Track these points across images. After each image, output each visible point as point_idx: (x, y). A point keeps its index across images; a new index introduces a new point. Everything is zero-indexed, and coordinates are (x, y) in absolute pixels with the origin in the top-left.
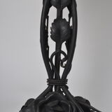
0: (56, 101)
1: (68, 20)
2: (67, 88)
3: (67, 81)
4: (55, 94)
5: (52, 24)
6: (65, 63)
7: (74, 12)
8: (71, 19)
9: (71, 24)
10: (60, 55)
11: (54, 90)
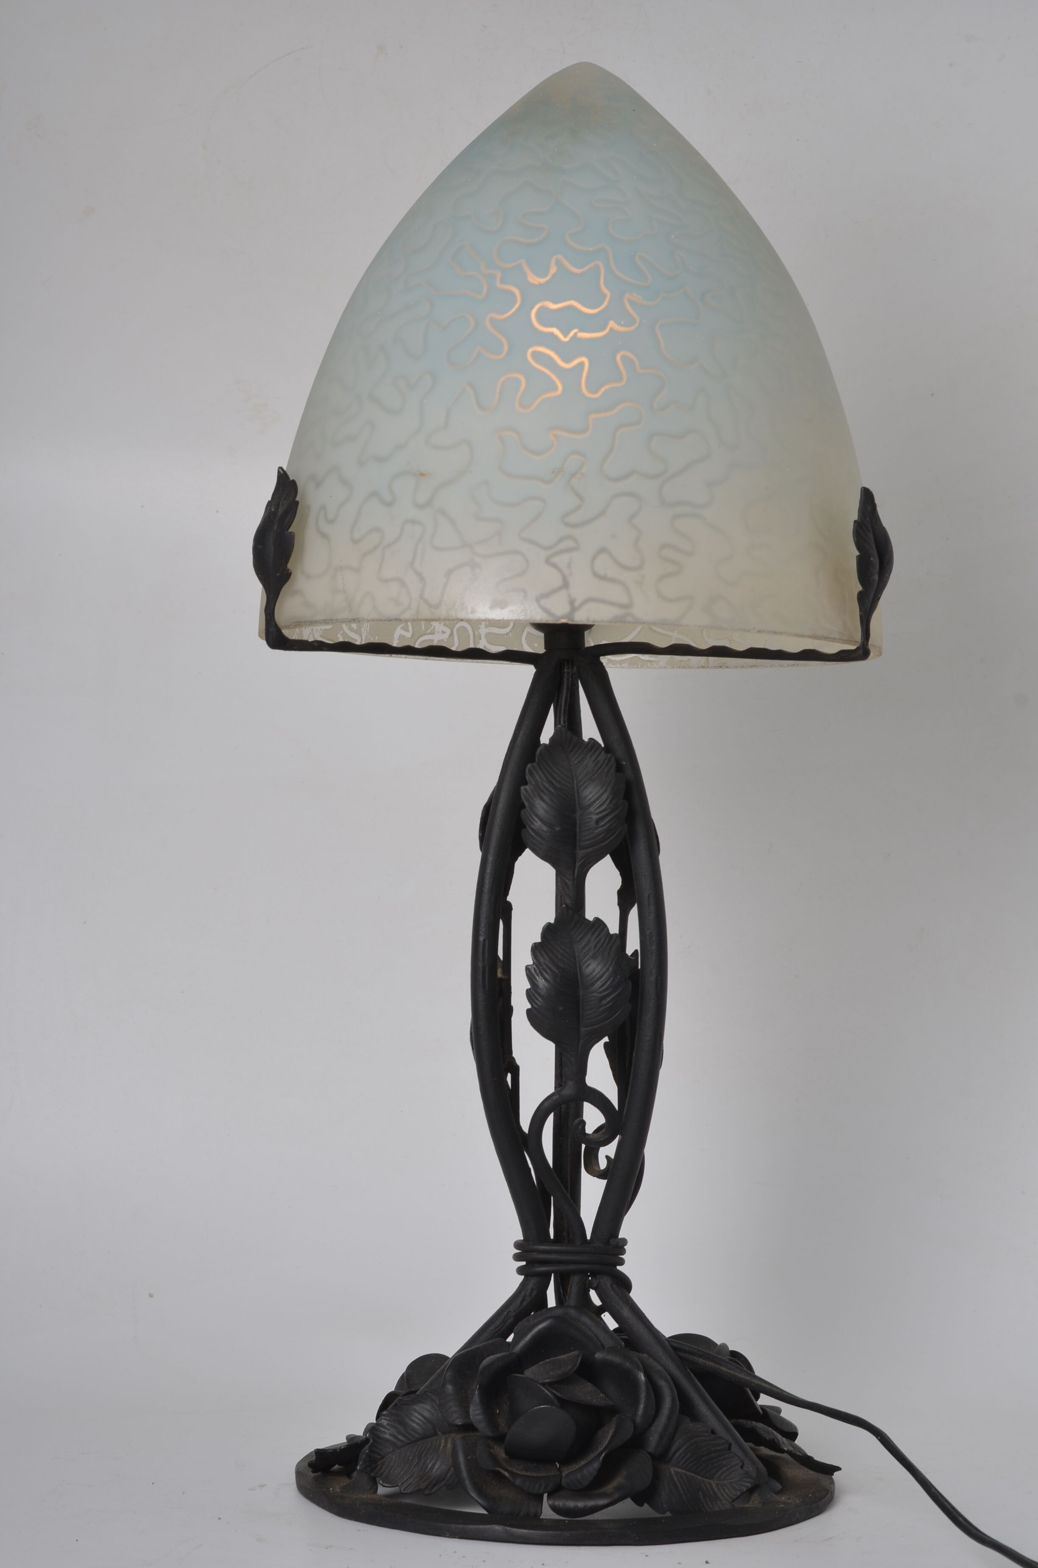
0: (569, 1359)
1: (614, 928)
2: (625, 1284)
3: (620, 1247)
4: (559, 1317)
5: (536, 949)
6: (608, 1151)
7: (644, 882)
8: (634, 915)
9: (633, 944)
10: (579, 1112)
11: (552, 1302)
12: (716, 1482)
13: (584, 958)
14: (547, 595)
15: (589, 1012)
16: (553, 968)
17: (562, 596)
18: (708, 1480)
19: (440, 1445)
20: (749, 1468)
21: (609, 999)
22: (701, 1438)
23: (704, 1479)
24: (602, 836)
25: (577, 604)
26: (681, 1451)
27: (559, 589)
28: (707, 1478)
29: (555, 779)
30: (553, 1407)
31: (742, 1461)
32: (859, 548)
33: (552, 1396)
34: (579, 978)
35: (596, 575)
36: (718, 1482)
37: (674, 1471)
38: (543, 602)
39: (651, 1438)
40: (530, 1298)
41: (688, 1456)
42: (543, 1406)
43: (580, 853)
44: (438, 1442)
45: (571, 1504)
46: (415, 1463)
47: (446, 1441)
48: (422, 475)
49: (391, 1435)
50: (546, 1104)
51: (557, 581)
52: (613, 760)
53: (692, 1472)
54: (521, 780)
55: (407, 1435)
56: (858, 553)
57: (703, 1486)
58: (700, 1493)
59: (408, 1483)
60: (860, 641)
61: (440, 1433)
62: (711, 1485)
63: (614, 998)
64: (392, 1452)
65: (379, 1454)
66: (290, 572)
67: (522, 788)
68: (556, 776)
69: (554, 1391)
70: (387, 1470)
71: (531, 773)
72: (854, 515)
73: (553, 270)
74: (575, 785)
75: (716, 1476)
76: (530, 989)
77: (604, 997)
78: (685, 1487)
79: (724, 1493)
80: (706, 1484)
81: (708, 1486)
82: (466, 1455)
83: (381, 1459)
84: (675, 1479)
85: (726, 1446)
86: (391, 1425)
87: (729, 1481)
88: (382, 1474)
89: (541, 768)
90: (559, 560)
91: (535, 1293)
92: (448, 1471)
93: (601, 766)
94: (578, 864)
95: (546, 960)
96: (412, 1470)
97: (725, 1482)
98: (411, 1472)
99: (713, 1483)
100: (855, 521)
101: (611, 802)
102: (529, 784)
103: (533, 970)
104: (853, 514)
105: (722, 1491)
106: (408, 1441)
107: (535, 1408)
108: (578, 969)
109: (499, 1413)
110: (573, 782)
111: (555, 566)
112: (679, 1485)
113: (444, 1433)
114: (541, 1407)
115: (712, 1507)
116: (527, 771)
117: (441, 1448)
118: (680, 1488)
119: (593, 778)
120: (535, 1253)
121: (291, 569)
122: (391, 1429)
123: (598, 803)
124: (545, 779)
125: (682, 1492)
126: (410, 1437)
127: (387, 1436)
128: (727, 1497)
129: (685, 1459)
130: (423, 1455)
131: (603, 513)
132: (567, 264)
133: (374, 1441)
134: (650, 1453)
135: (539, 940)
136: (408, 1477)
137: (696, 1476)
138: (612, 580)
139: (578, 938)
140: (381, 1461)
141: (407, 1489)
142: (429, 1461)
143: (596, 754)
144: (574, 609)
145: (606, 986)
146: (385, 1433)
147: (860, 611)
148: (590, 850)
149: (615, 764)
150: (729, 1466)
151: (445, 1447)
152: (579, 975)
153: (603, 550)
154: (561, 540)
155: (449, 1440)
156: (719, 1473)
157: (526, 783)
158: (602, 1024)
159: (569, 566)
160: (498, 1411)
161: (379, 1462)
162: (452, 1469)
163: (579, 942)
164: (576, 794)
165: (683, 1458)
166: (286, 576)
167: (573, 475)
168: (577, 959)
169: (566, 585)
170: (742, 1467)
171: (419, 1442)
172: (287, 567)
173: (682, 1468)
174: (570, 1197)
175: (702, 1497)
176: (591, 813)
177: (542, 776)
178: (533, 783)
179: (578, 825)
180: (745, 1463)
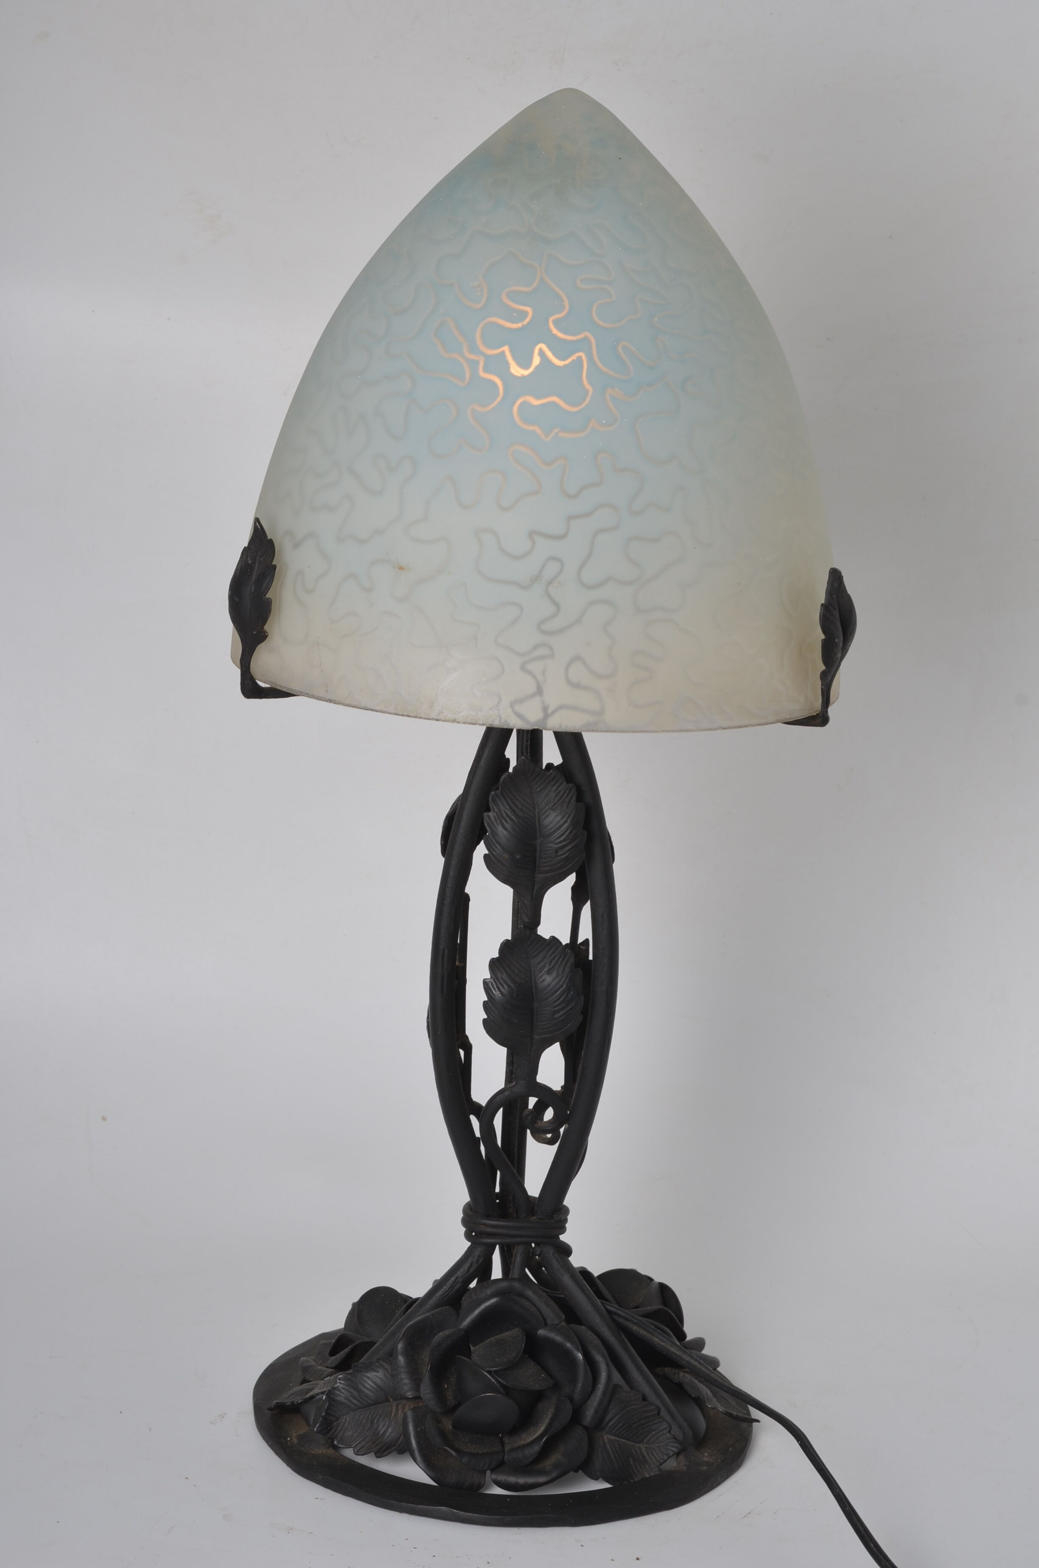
4: (502, 1290)
11: (497, 1272)
12: (645, 1446)
13: (540, 973)
14: (521, 701)
15: (542, 1023)
16: (510, 983)
17: (536, 703)
18: (638, 1445)
19: (391, 1412)
20: (676, 1431)
21: (561, 1013)
22: (633, 1407)
23: (634, 1444)
24: (561, 864)
25: (550, 711)
26: (613, 1421)
27: (533, 696)
28: (637, 1443)
29: (517, 806)
30: (499, 1395)
31: (670, 1426)
32: (824, 632)
33: (498, 1385)
34: (534, 991)
35: (569, 682)
36: (647, 1446)
37: (607, 1438)
38: (517, 708)
39: (587, 1413)
40: (477, 1265)
41: (621, 1424)
42: (490, 1394)
43: (539, 877)
44: (390, 1409)
45: (512, 1479)
46: (368, 1428)
47: (397, 1409)
48: (401, 568)
49: (345, 1398)
50: (498, 1098)
51: (532, 688)
52: (574, 790)
53: (624, 1438)
54: (484, 806)
55: (361, 1400)
56: (823, 637)
57: (634, 1451)
58: (631, 1459)
59: (362, 1445)
60: (820, 708)
61: (391, 1400)
62: (640, 1449)
63: (566, 1012)
64: (347, 1414)
65: (334, 1416)
66: (266, 634)
67: (485, 814)
68: (518, 804)
69: (500, 1380)
70: (342, 1432)
71: (494, 801)
72: (822, 598)
73: (536, 360)
74: (536, 813)
75: (645, 1440)
76: (487, 1001)
77: (558, 1011)
78: (617, 1455)
79: (652, 1457)
80: (637, 1448)
81: (638, 1451)
82: (416, 1427)
83: (336, 1420)
84: (608, 1448)
85: (656, 1412)
86: (346, 1389)
87: (657, 1445)
88: (337, 1436)
89: (504, 797)
90: (533, 667)
91: (481, 1260)
92: (399, 1438)
93: (561, 797)
94: (536, 887)
95: (503, 974)
96: (365, 1433)
97: (653, 1445)
98: (364, 1435)
99: (643, 1447)
100: (822, 605)
101: (570, 833)
102: (492, 811)
103: (490, 984)
104: (821, 596)
105: (651, 1455)
106: (362, 1406)
107: (482, 1395)
108: (533, 983)
109: (447, 1387)
110: (535, 811)
111: (530, 673)
112: (612, 1454)
113: (395, 1400)
114: (488, 1394)
115: (641, 1471)
116: (490, 798)
117: (393, 1415)
118: (613, 1457)
119: (553, 808)
120: (483, 1226)
121: (267, 631)
122: (346, 1393)
123: (559, 834)
124: (507, 807)
125: (614, 1460)
126: (363, 1402)
127: (342, 1399)
128: (655, 1461)
129: (618, 1427)
130: (375, 1421)
131: (579, 621)
132: (549, 354)
133: (330, 1404)
134: (585, 1428)
135: (496, 955)
136: (361, 1439)
137: (627, 1442)
138: (586, 688)
139: (534, 954)
140: (336, 1423)
141: (360, 1451)
142: (381, 1428)
143: (557, 784)
144: (546, 716)
145: (559, 1001)
146: (340, 1396)
147: (822, 685)
148: (549, 874)
149: (576, 794)
150: (657, 1431)
151: (397, 1414)
152: (534, 988)
153: (577, 658)
154: (536, 647)
155: (400, 1408)
156: (649, 1437)
157: (488, 810)
158: (554, 1034)
159: (544, 674)
160: (446, 1386)
161: (335, 1424)
162: (402, 1436)
163: (534, 958)
164: (537, 822)
165: (615, 1427)
166: (262, 637)
167: (550, 583)
168: (533, 974)
169: (539, 691)
170: (669, 1432)
171: (372, 1407)
172: (263, 628)
173: (614, 1435)
174: (517, 1172)
175: (632, 1463)
176: (551, 842)
177: (505, 804)
178: (497, 810)
179: (538, 851)
180: (672, 1427)
